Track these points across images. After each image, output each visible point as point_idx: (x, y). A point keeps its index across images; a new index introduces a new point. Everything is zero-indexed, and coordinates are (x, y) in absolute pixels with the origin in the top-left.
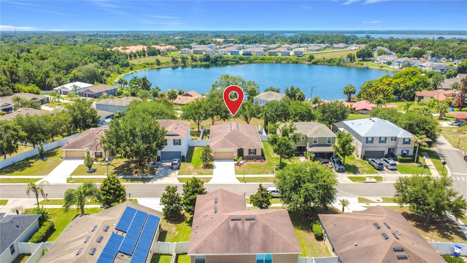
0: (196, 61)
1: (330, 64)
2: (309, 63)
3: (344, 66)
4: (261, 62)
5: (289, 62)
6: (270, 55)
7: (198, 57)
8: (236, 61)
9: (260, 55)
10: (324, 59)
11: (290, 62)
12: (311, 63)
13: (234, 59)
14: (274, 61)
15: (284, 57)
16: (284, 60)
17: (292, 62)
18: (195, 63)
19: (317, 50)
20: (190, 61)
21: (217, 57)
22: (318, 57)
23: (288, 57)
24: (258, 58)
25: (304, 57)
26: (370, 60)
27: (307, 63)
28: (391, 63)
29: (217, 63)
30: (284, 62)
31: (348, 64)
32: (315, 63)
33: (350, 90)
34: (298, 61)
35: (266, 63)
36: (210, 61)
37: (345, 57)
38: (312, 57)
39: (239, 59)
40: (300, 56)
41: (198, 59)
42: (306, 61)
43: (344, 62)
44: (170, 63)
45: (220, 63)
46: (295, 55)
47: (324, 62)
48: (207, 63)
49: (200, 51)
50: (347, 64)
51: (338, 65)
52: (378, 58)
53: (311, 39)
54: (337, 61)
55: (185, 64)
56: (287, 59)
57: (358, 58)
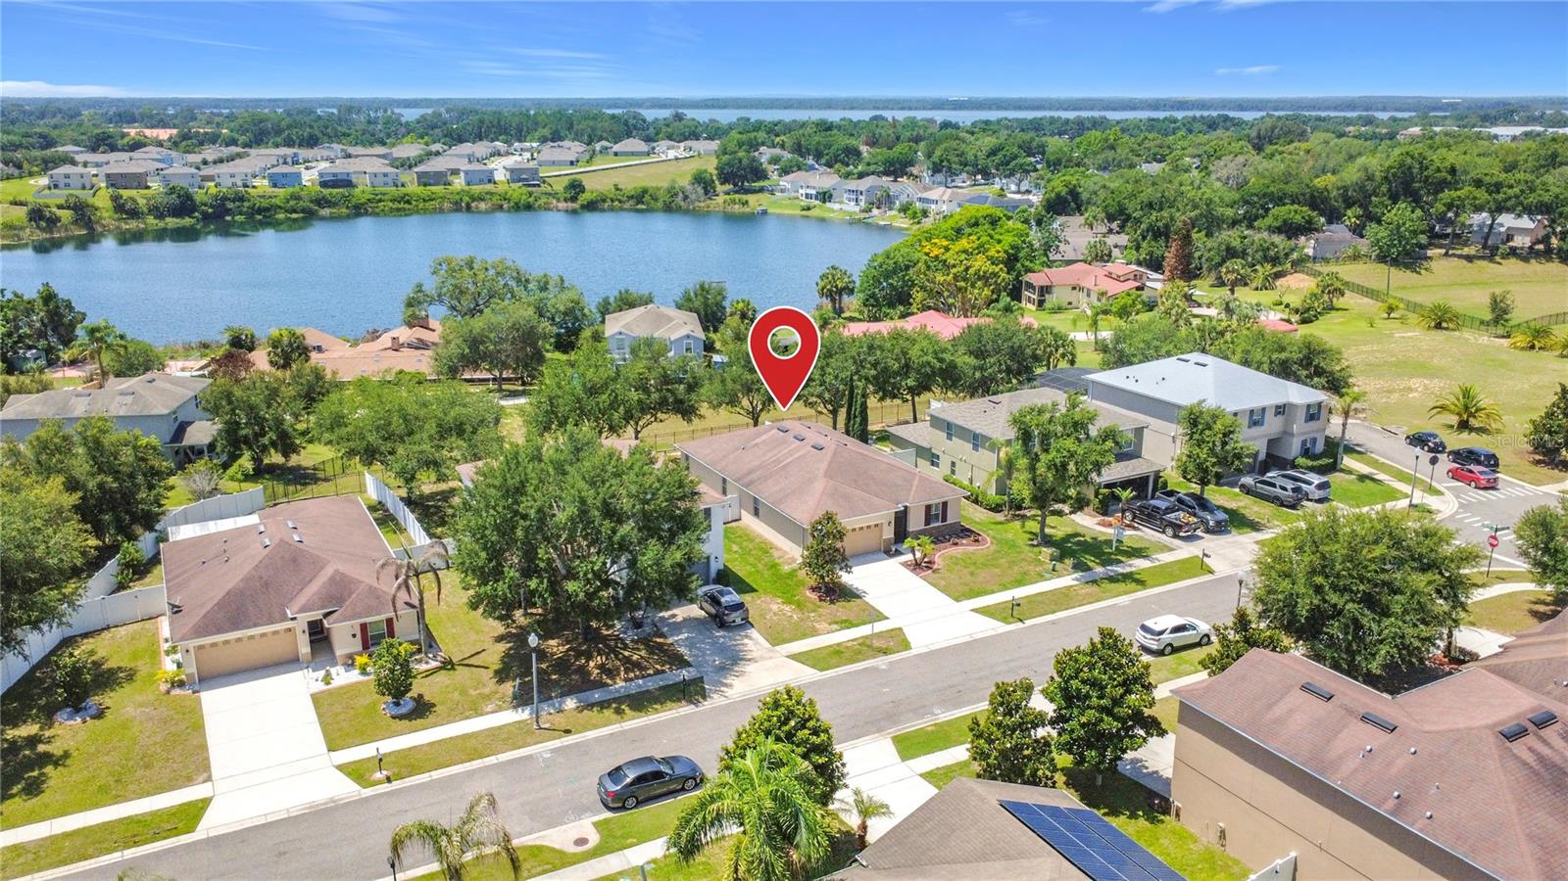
0: (134, 214)
1: (640, 206)
2: (570, 205)
3: (687, 212)
4: (398, 210)
5: (501, 207)
6: (425, 185)
7: (142, 202)
8: (303, 211)
9: (386, 184)
10: (617, 189)
11: (505, 206)
12: (576, 205)
13: (292, 203)
14: (446, 205)
15: (477, 189)
16: (483, 200)
17: (512, 204)
18: (133, 225)
19: (572, 163)
20: (110, 217)
21: (225, 199)
22: (596, 184)
23: (489, 187)
24: (384, 194)
25: (544, 188)
26: (761, 190)
27: (562, 205)
28: (831, 196)
29: (228, 218)
30: (483, 206)
31: (702, 204)
32: (592, 206)
33: (840, 285)
34: (531, 200)
35: (417, 212)
36: (196, 214)
37: (684, 182)
38: (576, 188)
39: (312, 202)
40: (534, 185)
41: (145, 210)
42: (558, 200)
43: (686, 198)
44: (22, 228)
45: (237, 218)
46: (514, 181)
47: (620, 201)
48: (187, 221)
49: (135, 176)
50: (697, 204)
51: (669, 209)
52: (785, 182)
53: (514, 125)
54: (663, 197)
55: (91, 229)
56: (491, 194)
57: (722, 184)
